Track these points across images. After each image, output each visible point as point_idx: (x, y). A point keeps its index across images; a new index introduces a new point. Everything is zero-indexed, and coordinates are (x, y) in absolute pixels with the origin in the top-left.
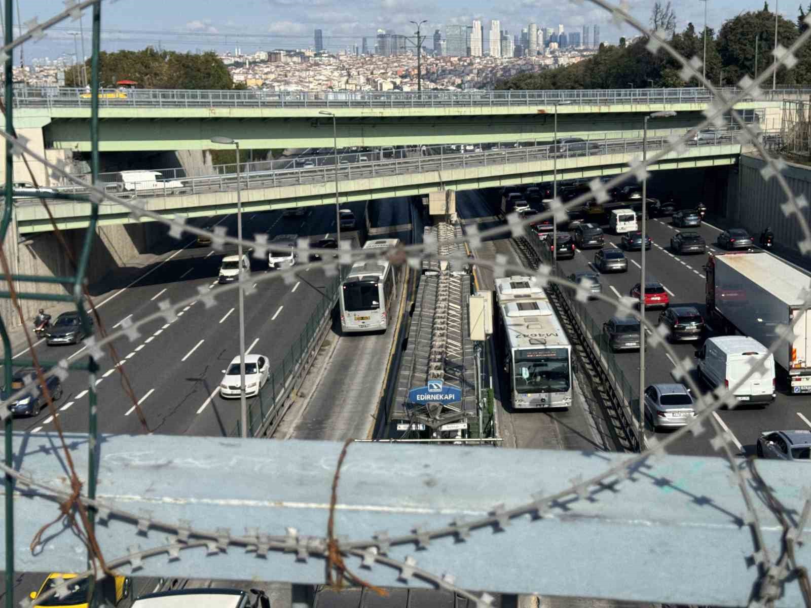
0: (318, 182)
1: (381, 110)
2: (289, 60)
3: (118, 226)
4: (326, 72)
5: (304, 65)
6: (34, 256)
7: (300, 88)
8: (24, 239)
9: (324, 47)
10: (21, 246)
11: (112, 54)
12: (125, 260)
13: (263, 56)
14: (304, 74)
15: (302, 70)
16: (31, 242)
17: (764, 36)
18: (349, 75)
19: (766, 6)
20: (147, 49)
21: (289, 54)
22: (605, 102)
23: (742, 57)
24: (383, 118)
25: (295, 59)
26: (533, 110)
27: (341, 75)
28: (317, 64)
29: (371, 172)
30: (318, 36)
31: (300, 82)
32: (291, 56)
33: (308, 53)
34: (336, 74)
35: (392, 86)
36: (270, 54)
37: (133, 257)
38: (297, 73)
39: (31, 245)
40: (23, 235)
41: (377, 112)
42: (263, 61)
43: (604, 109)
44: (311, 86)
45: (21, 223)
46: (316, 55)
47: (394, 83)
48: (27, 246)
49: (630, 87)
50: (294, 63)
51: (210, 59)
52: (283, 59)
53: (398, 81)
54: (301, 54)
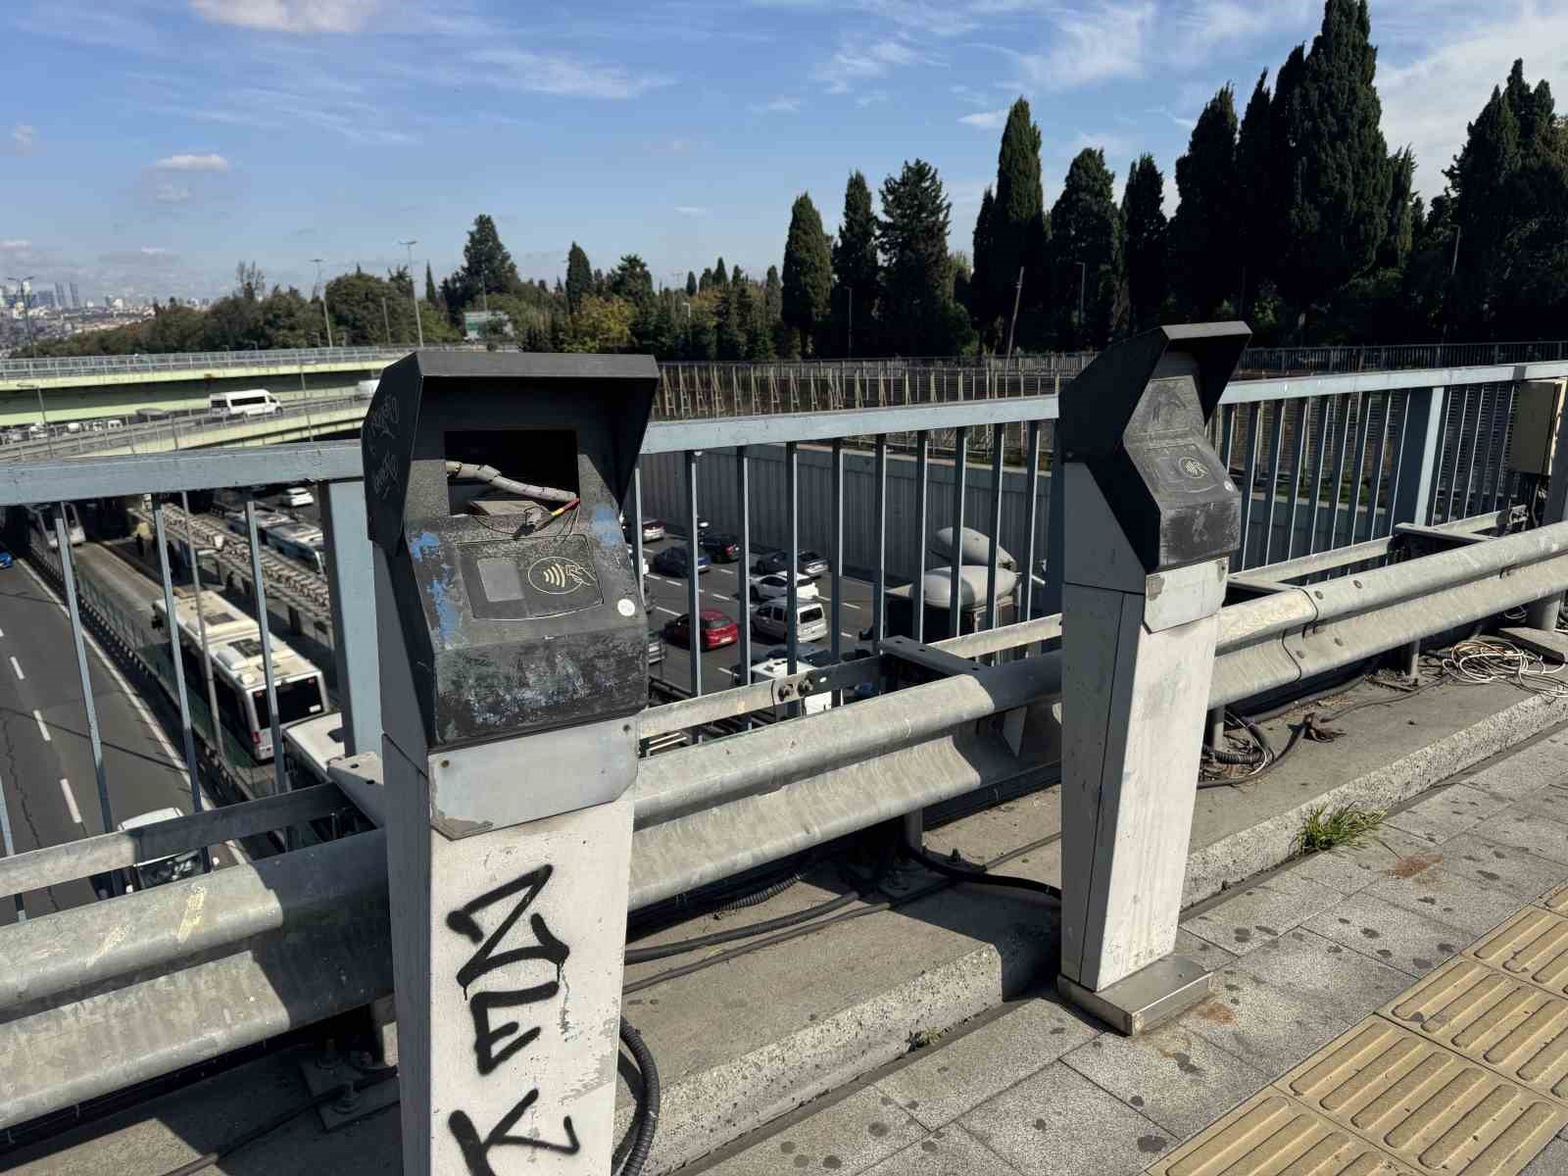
17: (370, 296)
19: (359, 269)
22: (271, 363)
23: (351, 317)
26: (199, 374)
43: (273, 371)
49: (225, 350)
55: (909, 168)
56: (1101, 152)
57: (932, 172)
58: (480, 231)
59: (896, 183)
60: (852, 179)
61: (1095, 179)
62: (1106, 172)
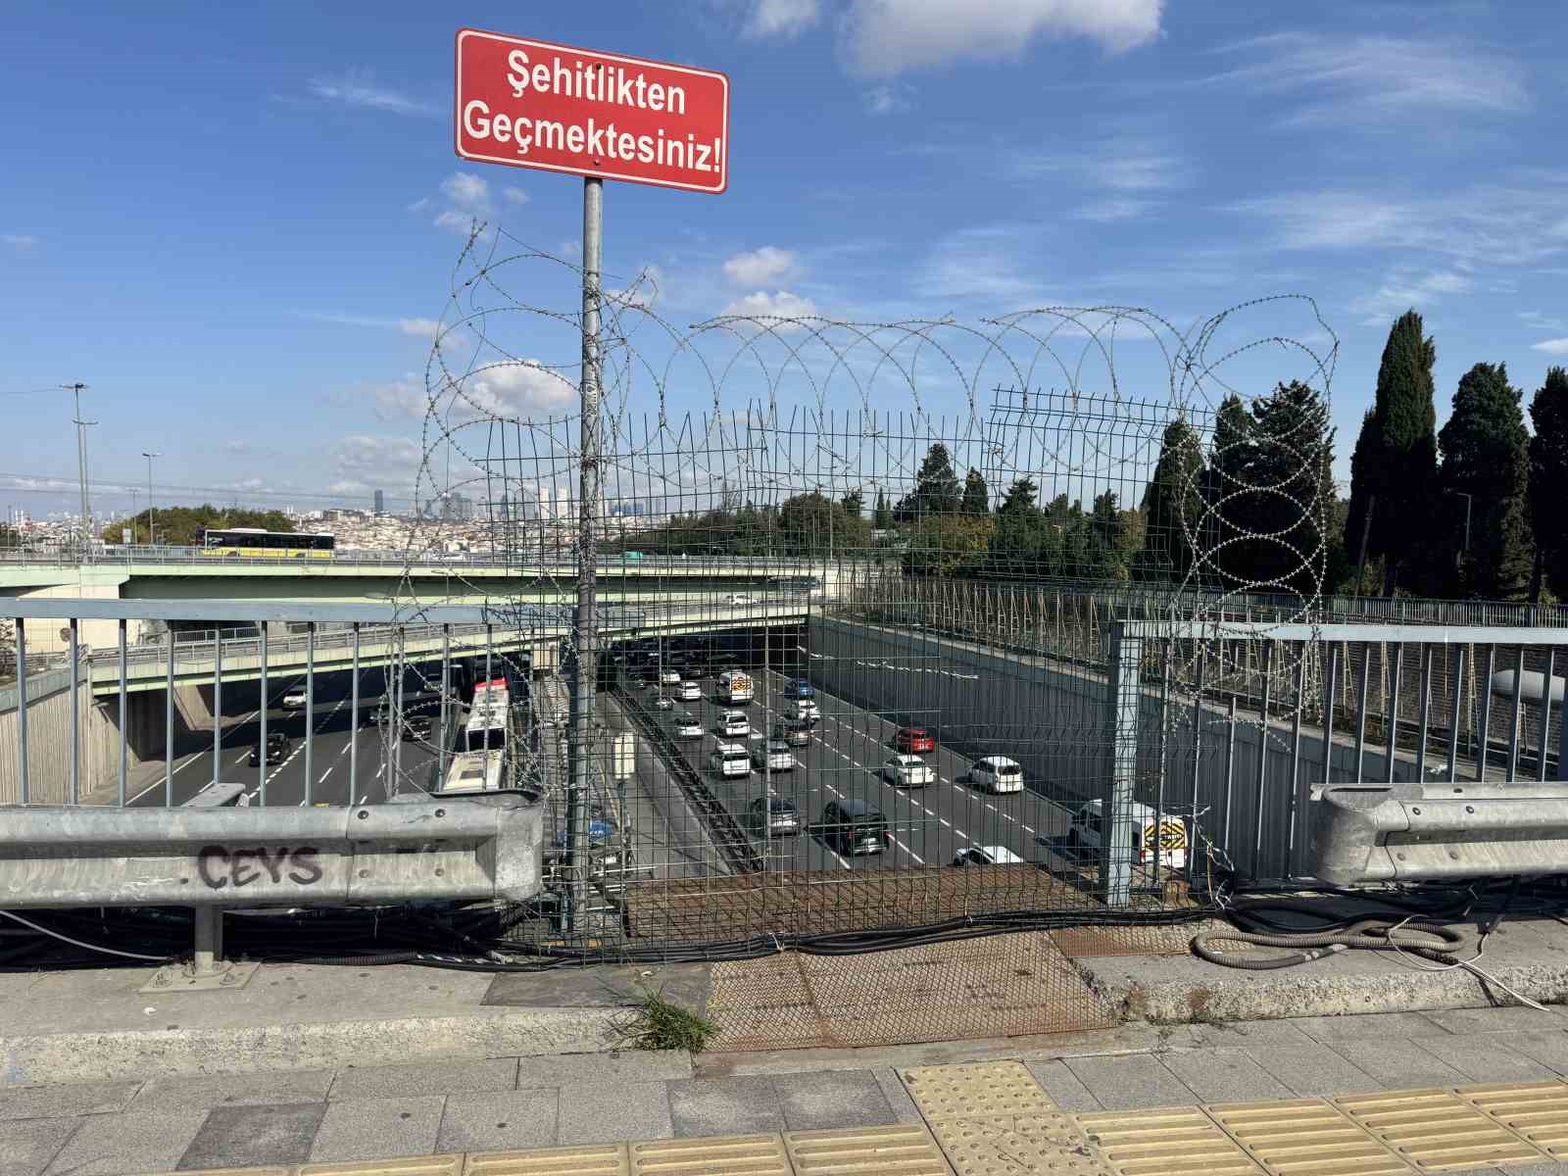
0: (421, 639)
1: (482, 570)
2: (346, 519)
3: (190, 687)
4: (387, 533)
5: (363, 525)
6: (107, 721)
7: (358, 547)
8: (97, 701)
9: (385, 507)
10: (95, 708)
11: (165, 511)
12: (196, 723)
13: (318, 514)
14: (363, 534)
15: (361, 530)
16: (105, 704)
18: (412, 536)
20: (204, 508)
21: (347, 513)
24: (483, 578)
25: (353, 519)
27: (405, 536)
28: (377, 524)
29: (475, 629)
30: (378, 496)
31: (359, 541)
32: (349, 516)
33: (368, 513)
34: (398, 534)
35: (458, 547)
36: (326, 513)
37: (205, 720)
38: (356, 533)
39: (104, 708)
40: (97, 697)
41: (478, 572)
42: (317, 520)
44: (371, 546)
45: (96, 685)
46: (376, 515)
47: (461, 545)
48: (100, 709)
50: (353, 522)
51: (276, 517)
52: (340, 518)
53: (465, 543)
54: (359, 514)
55: (1284, 390)
56: (1502, 368)
57: (1310, 395)
58: (934, 458)
59: (1266, 405)
60: (1225, 402)
61: (1492, 398)
62: (1509, 390)
